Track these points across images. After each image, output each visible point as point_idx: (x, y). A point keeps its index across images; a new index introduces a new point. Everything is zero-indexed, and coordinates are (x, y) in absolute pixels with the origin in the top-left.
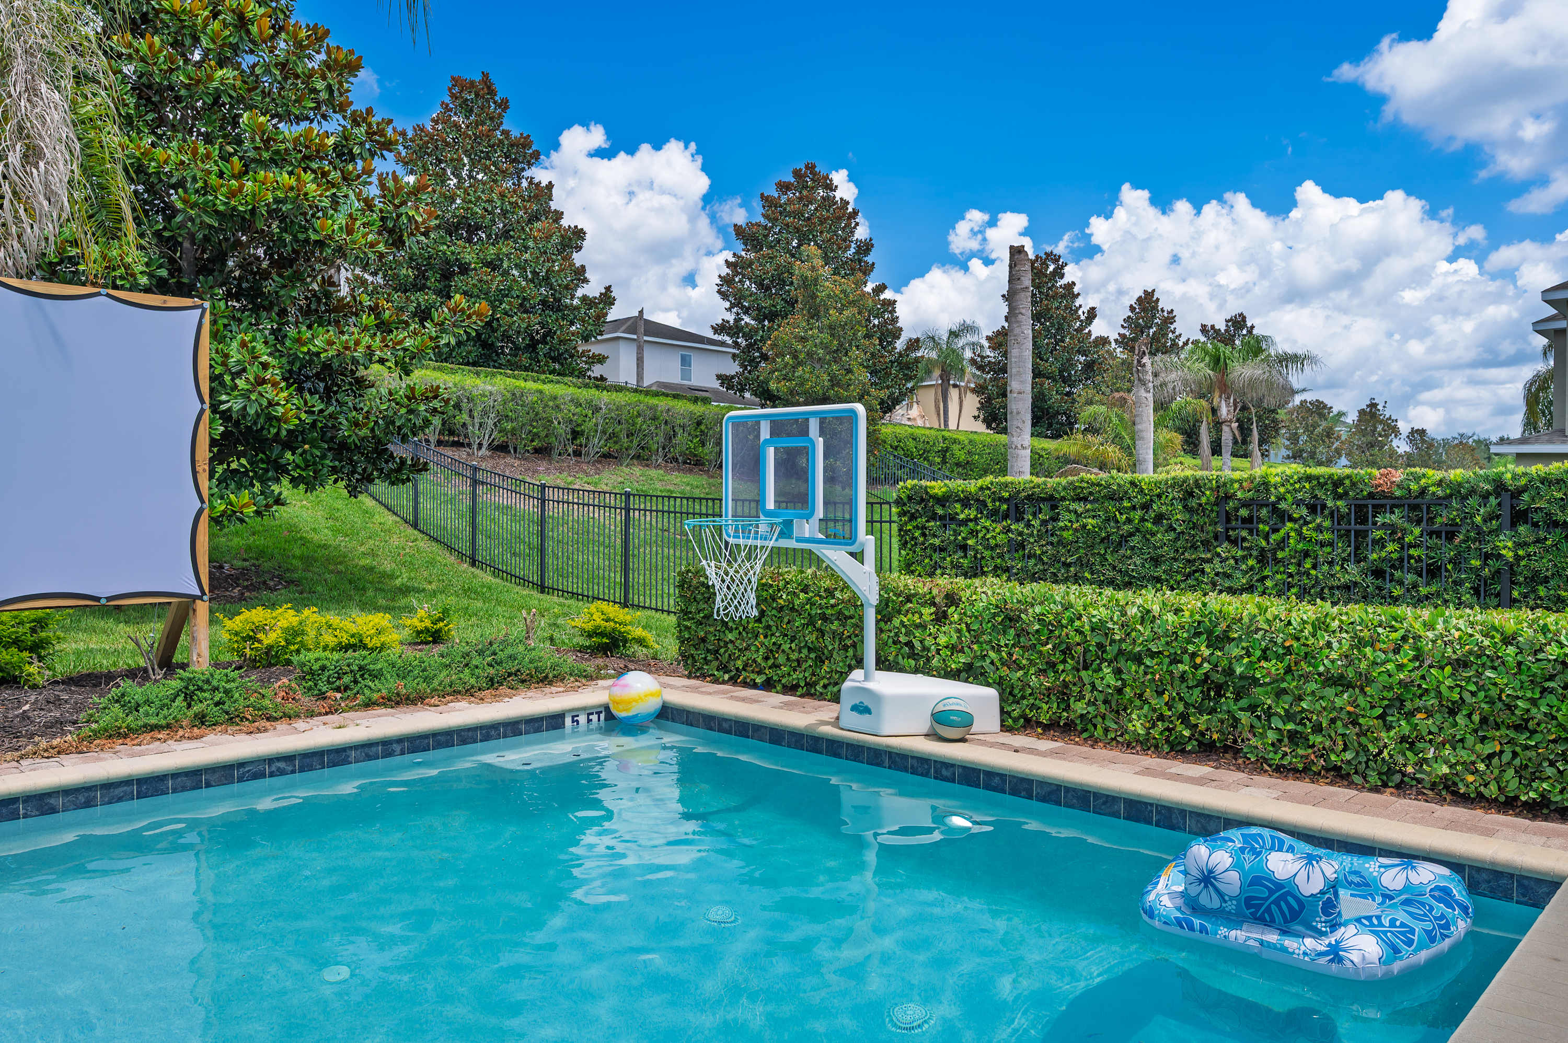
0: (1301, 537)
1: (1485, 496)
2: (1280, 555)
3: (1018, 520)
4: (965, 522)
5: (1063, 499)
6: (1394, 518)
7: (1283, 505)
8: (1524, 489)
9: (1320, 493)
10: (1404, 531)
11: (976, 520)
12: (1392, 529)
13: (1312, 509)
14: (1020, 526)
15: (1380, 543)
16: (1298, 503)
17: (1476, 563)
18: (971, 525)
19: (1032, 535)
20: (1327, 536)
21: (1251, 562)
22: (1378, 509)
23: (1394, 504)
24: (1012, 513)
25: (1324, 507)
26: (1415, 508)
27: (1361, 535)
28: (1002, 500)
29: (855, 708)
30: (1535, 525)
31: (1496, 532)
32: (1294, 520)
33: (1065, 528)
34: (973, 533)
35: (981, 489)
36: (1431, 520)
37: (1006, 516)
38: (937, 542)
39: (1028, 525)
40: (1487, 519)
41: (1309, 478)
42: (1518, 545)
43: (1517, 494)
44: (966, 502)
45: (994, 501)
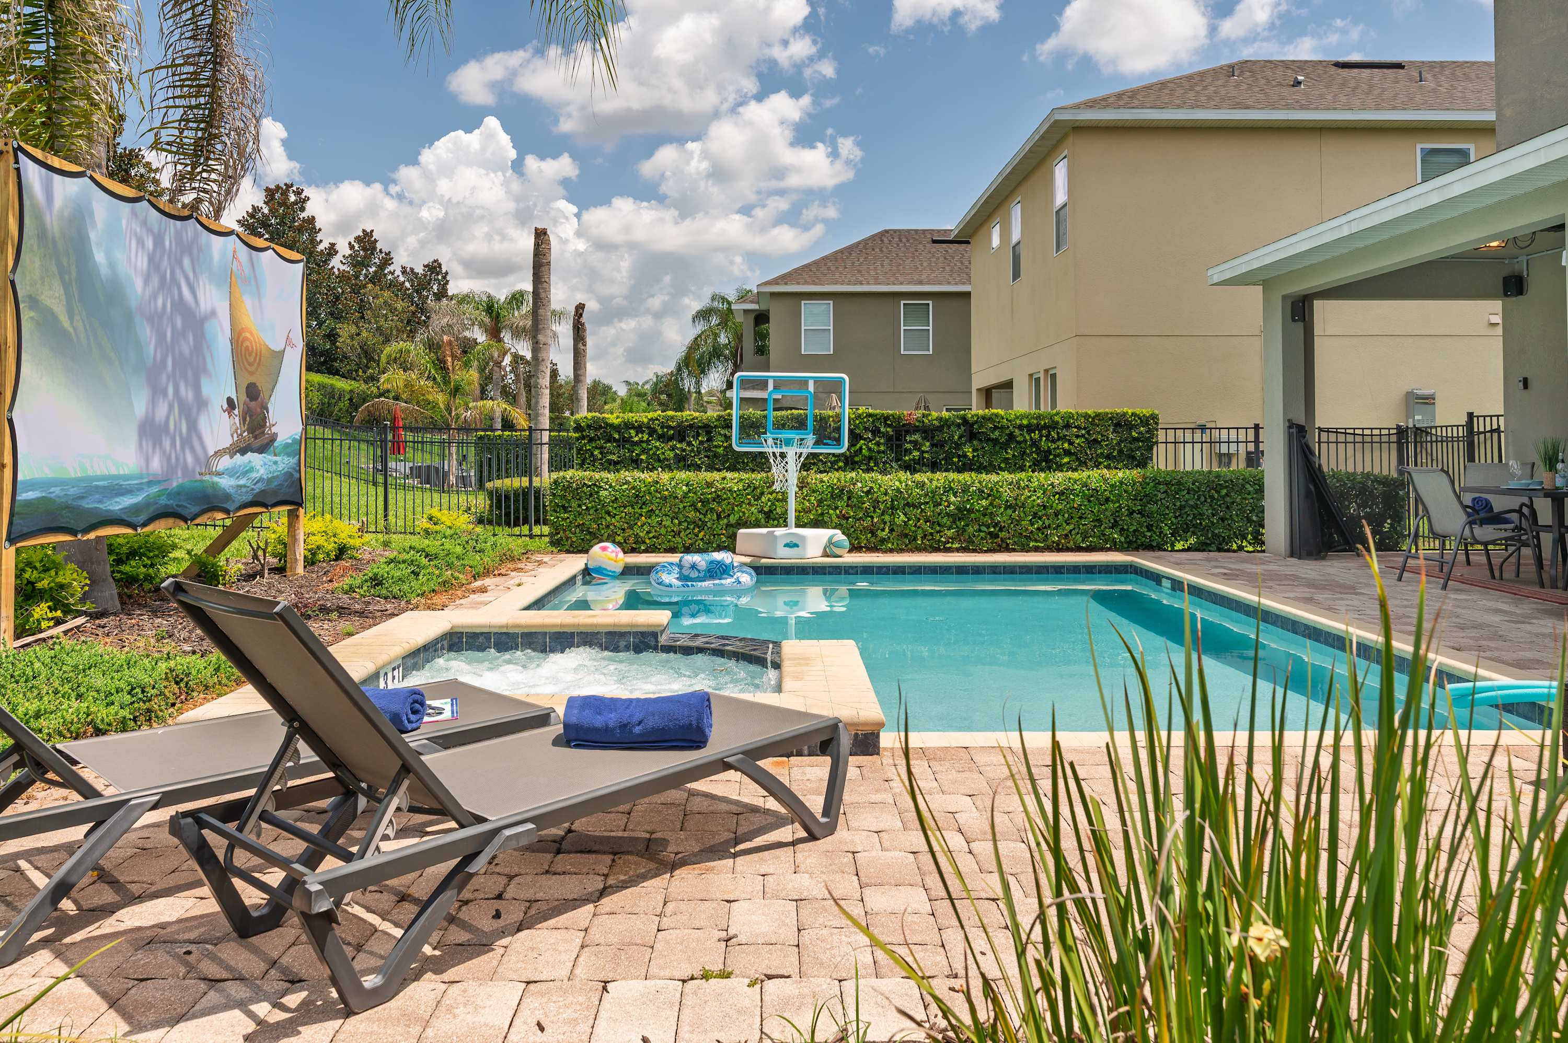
0: (870, 449)
1: (959, 426)
2: (857, 459)
3: (681, 442)
4: (637, 443)
5: (716, 427)
6: (917, 437)
7: (857, 431)
8: (976, 422)
9: (878, 425)
10: (921, 445)
11: (648, 442)
12: (915, 443)
13: (873, 432)
14: (684, 445)
15: (908, 452)
16: (866, 429)
17: (955, 460)
18: (644, 445)
19: (693, 451)
20: (882, 448)
21: (841, 464)
22: (907, 432)
23: (916, 430)
24: (676, 436)
25: (879, 431)
26: (925, 432)
27: (899, 446)
28: (670, 427)
29: (786, 545)
30: (980, 440)
31: (965, 444)
32: (865, 439)
33: (719, 447)
34: (644, 451)
35: (651, 419)
36: (933, 438)
37: (671, 438)
38: (614, 458)
39: (689, 444)
40: (960, 437)
41: (870, 415)
42: (974, 450)
43: (972, 425)
44: (639, 429)
45: (662, 428)
